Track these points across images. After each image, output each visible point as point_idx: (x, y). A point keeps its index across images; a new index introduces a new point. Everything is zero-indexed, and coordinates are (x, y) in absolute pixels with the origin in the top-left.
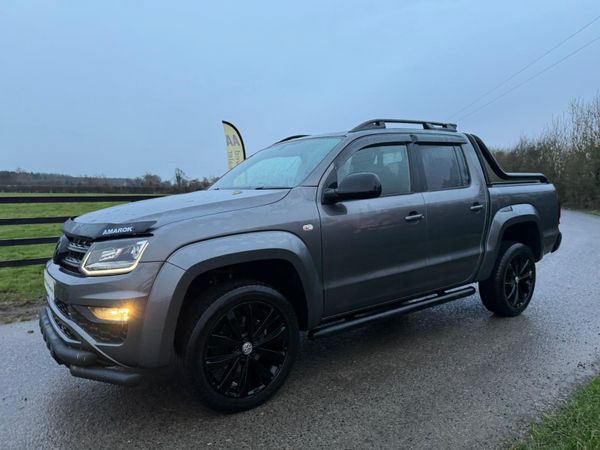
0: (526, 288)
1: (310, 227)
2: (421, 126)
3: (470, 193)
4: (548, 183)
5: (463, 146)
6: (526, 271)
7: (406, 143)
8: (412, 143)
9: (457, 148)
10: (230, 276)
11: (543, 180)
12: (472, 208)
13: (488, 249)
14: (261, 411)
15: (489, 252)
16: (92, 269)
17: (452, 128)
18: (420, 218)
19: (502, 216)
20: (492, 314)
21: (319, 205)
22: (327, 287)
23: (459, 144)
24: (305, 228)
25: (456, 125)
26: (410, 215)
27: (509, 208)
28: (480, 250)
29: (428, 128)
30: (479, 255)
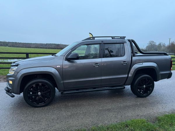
0: (150, 89)
1: (59, 66)
3: (126, 58)
4: (167, 55)
6: (149, 84)
7: (100, 44)
8: (102, 44)
9: (121, 44)
12: (123, 63)
16: (11, 72)
17: (123, 38)
18: (98, 65)
20: (136, 96)
21: (64, 61)
22: (64, 82)
23: (123, 43)
24: (57, 66)
25: (125, 37)
26: (95, 64)
27: (142, 63)
28: (126, 76)
29: (112, 38)
30: (125, 77)
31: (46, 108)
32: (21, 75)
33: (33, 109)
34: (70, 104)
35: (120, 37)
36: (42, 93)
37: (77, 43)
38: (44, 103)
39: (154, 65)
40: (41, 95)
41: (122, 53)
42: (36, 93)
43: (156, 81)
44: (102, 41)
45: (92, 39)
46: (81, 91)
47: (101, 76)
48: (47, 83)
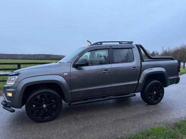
0: (160, 95)
1: (67, 74)
2: (118, 43)
3: (135, 63)
4: (174, 60)
5: (133, 49)
6: (159, 90)
7: (108, 49)
8: (111, 49)
9: (130, 49)
10: (45, 87)
11: (172, 59)
12: (133, 69)
13: (140, 82)
14: (47, 123)
15: (140, 83)
16: (9, 83)
17: (131, 43)
18: (109, 72)
19: (146, 72)
20: (147, 104)
21: (71, 67)
22: (72, 91)
23: (131, 48)
24: (65, 74)
25: (133, 42)
26: (105, 71)
27: (151, 69)
28: (136, 82)
29: (120, 43)
30: (135, 84)
31: (53, 122)
32: (23, 85)
33: (37, 124)
34: (79, 117)
35: (128, 42)
36: (48, 105)
37: (84, 49)
38: (50, 116)
39: (163, 70)
40: (47, 107)
41: (131, 59)
42: (40, 106)
43: (166, 87)
44: (110, 46)
45: (99, 44)
46: (91, 101)
47: (111, 83)
48: (53, 94)
